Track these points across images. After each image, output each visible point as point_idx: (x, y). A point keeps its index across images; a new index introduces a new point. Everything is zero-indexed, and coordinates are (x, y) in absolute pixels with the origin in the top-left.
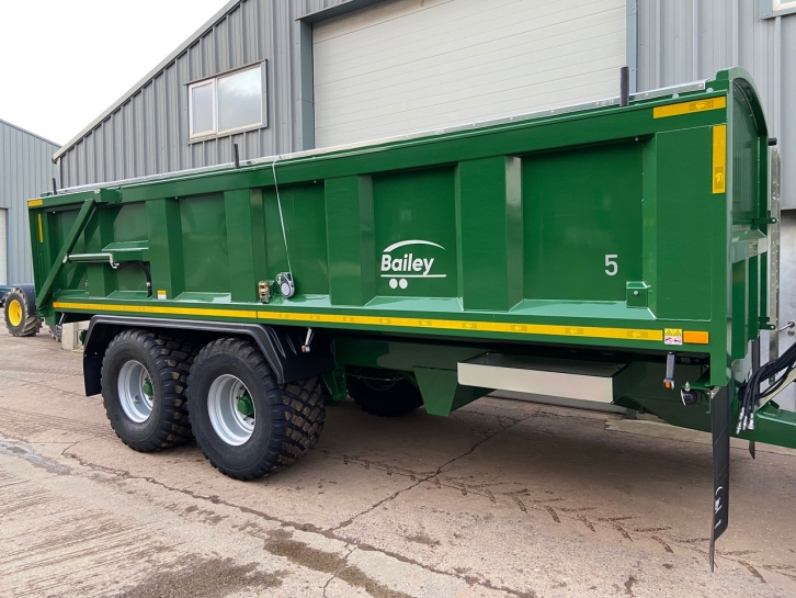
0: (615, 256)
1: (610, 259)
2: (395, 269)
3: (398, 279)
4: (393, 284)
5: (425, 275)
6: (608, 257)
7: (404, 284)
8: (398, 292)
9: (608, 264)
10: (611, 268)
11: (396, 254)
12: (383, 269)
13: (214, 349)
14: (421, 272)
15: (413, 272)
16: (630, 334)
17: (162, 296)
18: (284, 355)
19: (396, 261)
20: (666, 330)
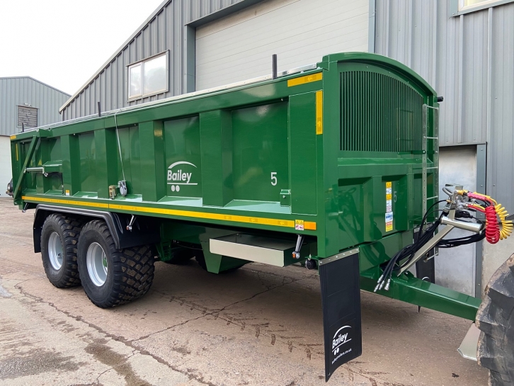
0: (275, 173)
1: (273, 175)
2: (174, 179)
3: (175, 185)
4: (173, 189)
5: (187, 183)
6: (272, 173)
7: (178, 189)
8: (175, 193)
9: (272, 178)
10: (274, 181)
11: (174, 170)
12: (169, 179)
13: (89, 227)
14: (185, 182)
15: (182, 181)
16: (279, 222)
17: (68, 194)
18: (122, 232)
19: (174, 174)
20: (296, 220)
